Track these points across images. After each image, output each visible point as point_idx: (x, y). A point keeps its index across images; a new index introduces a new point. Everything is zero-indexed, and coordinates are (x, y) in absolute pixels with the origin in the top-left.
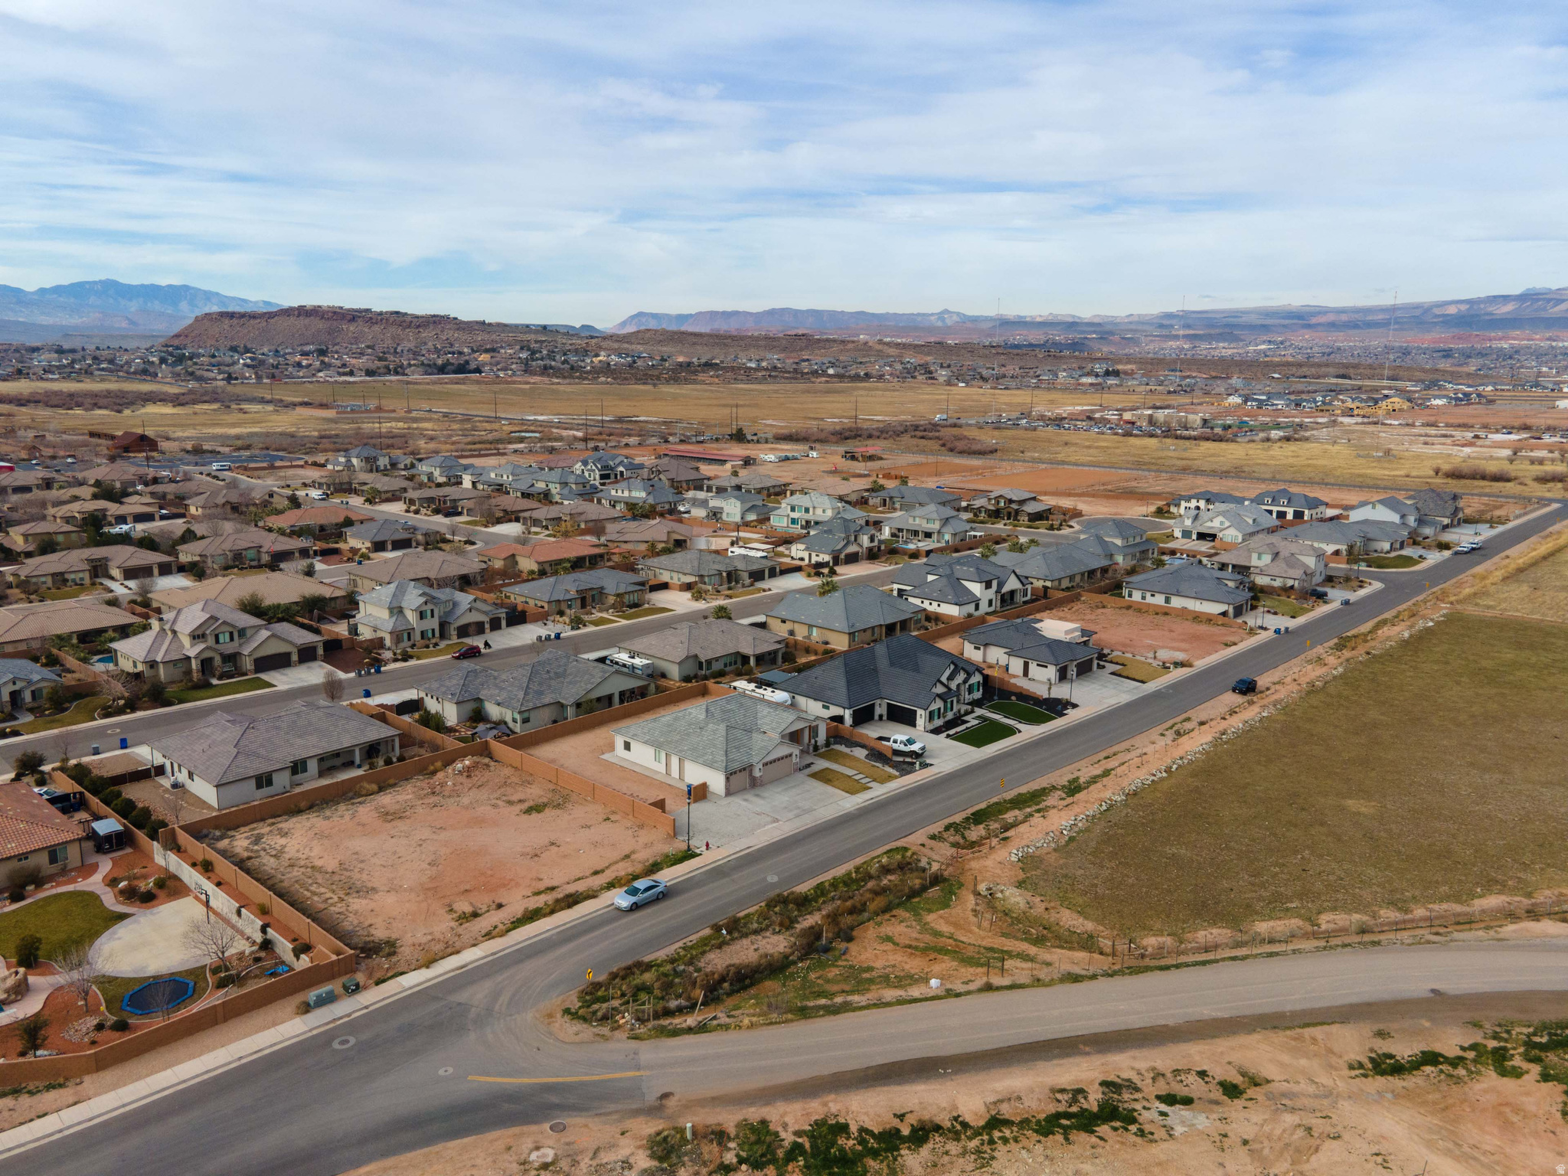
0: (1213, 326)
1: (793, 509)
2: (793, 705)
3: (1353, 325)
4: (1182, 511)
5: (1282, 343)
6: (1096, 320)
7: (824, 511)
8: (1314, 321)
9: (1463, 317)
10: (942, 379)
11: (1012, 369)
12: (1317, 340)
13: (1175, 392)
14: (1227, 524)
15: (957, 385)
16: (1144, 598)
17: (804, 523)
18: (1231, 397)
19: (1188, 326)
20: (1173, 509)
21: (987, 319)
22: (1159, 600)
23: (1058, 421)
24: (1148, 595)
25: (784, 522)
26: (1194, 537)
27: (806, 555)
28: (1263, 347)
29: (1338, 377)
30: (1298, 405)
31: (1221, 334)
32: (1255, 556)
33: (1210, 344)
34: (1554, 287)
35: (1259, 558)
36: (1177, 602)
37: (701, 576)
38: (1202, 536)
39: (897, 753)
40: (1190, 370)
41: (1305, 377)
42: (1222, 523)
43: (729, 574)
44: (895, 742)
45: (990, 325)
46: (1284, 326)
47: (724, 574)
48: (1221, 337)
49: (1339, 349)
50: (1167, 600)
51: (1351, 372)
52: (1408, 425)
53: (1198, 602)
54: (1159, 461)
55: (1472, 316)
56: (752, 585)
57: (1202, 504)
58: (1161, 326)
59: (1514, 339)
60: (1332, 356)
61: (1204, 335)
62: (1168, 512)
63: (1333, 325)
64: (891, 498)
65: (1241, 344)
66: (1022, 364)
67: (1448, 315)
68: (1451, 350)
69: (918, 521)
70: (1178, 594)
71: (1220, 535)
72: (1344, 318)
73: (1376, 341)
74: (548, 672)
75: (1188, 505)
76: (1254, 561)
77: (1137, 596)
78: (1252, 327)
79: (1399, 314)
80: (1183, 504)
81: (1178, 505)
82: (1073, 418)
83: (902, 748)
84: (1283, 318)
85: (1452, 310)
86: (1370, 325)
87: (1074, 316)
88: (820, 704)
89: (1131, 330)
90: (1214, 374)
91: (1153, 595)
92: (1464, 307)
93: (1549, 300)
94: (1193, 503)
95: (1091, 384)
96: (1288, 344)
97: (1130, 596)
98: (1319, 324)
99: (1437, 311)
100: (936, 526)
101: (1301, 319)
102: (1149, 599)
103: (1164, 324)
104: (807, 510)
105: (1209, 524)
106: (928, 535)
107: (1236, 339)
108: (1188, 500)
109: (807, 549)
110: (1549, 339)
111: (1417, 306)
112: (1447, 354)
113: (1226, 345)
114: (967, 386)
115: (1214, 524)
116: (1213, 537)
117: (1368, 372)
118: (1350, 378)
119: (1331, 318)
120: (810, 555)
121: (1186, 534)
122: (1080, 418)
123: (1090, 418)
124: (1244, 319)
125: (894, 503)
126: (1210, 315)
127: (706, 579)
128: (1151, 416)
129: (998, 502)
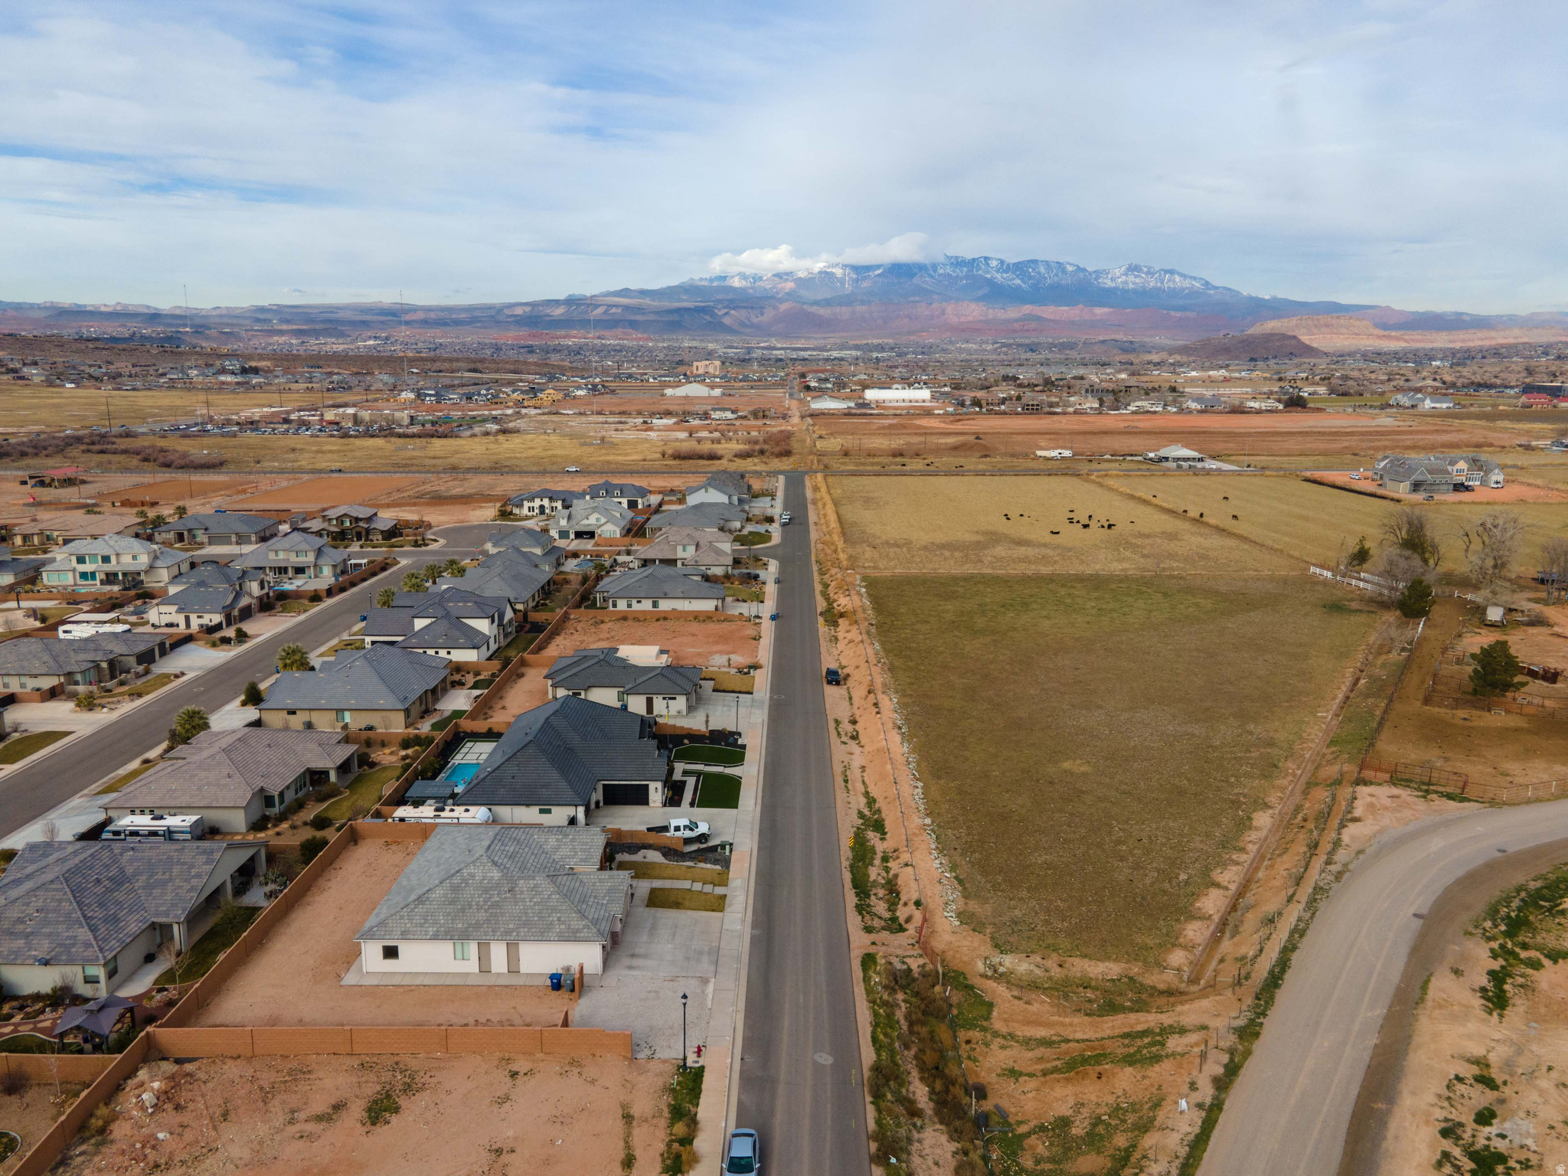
0: (312, 321)
1: (81, 560)
2: (495, 821)
3: (441, 323)
4: (525, 511)
5: (387, 338)
6: (178, 312)
7: (134, 558)
8: (407, 317)
9: (529, 317)
10: (37, 380)
11: (123, 365)
12: (418, 337)
13: (334, 389)
14: (603, 520)
15: (64, 386)
16: (629, 606)
17: (103, 577)
18: (404, 393)
19: (288, 321)
20: (516, 511)
21: (39, 307)
22: (646, 605)
23: (252, 424)
24: (634, 602)
25: (69, 579)
26: (572, 536)
27: (180, 619)
28: (371, 342)
29: (470, 371)
30: (469, 398)
31: (326, 329)
32: (680, 548)
33: (317, 339)
34: (588, 294)
35: (684, 550)
36: (665, 605)
37: (69, 674)
38: (579, 535)
39: (688, 841)
40: (329, 366)
41: (440, 371)
42: (598, 519)
43: (112, 663)
44: (677, 829)
45: (43, 314)
46: (382, 322)
47: (104, 665)
48: (326, 332)
49: (441, 344)
50: (655, 605)
51: (479, 366)
52: (581, 414)
53: (686, 602)
54: (415, 462)
55: (536, 317)
56: (147, 672)
57: (546, 502)
58: (258, 320)
59: (575, 337)
60: (438, 352)
61: (309, 330)
62: (511, 513)
63: (425, 322)
64: (190, 531)
65: (349, 339)
66: (134, 361)
67: (516, 315)
68: (532, 346)
69: (281, 555)
70: (666, 597)
71: (598, 531)
72: (433, 315)
73: (471, 337)
74: (98, 881)
75: (531, 504)
76: (680, 554)
77: (622, 605)
78: (353, 323)
79: (478, 314)
80: (526, 504)
81: (521, 506)
82: (269, 420)
83: (688, 834)
84: (378, 314)
85: (519, 311)
86: (457, 323)
87: (148, 307)
88: (536, 809)
89: (228, 325)
90: (355, 370)
91: (639, 602)
92: (528, 309)
93: (589, 305)
94: (537, 503)
95: (238, 383)
96: (393, 339)
97: (615, 606)
98: (413, 321)
99: (507, 312)
100: (311, 558)
101: (393, 316)
102: (636, 606)
103: (263, 318)
104: (106, 559)
105: (585, 522)
106: (300, 570)
107: (342, 335)
108: (532, 500)
109: (180, 611)
110: (599, 338)
111: (490, 307)
112: (531, 350)
113: (334, 340)
114: (78, 387)
115: (591, 521)
116: (591, 535)
117: (493, 366)
118: (481, 372)
119: (420, 316)
120: (187, 619)
121: (564, 534)
122: (275, 420)
123: (286, 421)
124: (340, 315)
125: (194, 536)
126: (305, 310)
127: (79, 677)
128: (355, 416)
129: (342, 523)
